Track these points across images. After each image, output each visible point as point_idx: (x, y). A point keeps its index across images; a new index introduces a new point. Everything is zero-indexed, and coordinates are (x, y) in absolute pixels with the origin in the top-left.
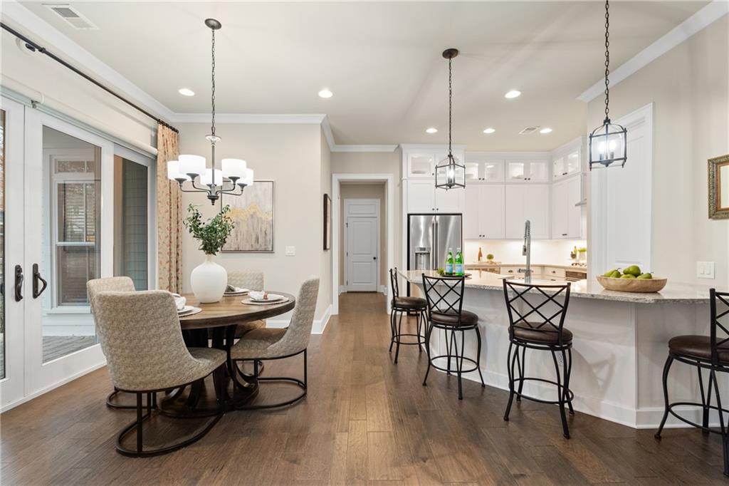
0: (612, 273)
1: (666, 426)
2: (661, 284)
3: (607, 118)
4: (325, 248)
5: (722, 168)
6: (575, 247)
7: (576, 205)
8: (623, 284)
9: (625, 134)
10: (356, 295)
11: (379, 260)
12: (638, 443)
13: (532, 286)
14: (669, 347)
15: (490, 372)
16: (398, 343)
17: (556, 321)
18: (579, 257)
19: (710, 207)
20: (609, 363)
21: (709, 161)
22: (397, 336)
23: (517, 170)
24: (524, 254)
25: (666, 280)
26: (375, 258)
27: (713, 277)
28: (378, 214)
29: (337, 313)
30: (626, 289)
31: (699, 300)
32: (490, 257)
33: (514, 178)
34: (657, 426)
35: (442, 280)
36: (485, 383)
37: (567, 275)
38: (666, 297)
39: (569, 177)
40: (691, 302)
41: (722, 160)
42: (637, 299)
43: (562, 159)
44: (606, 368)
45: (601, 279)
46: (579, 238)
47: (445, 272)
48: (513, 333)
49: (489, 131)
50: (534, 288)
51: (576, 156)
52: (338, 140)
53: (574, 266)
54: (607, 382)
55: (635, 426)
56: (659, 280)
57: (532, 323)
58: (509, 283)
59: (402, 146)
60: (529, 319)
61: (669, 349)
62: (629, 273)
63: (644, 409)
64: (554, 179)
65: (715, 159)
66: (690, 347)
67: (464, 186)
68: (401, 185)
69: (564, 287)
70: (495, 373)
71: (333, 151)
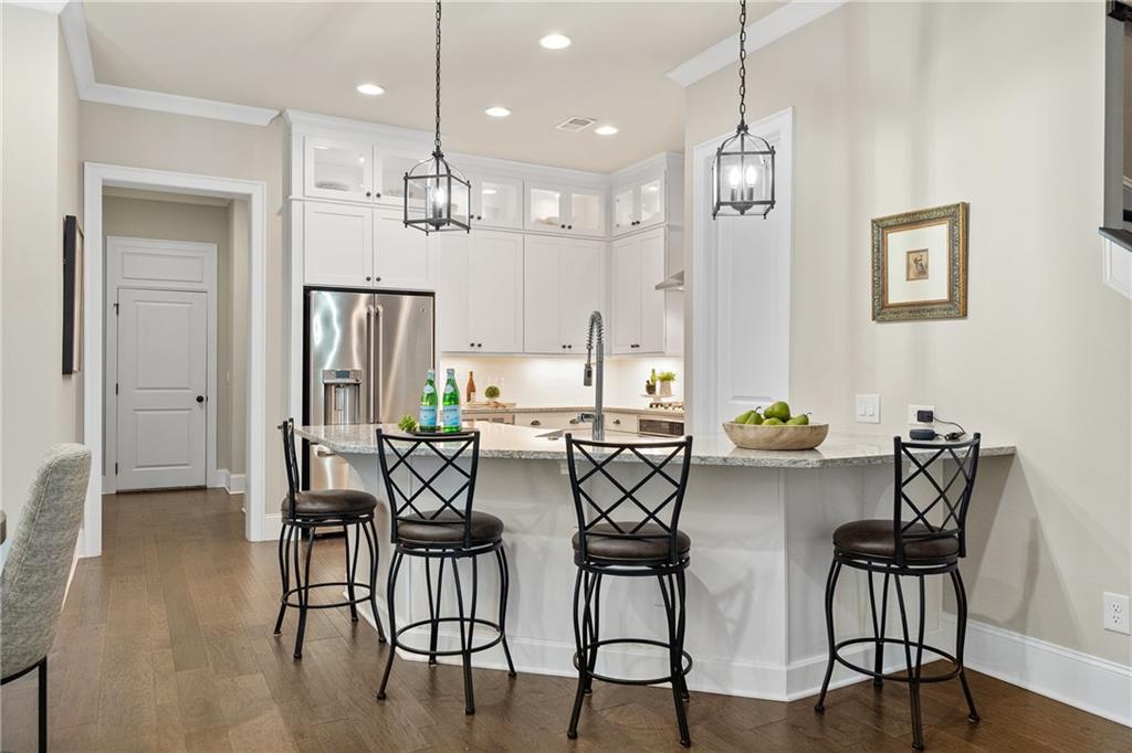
0: (749, 415)
1: (831, 686)
2: (821, 432)
3: (743, 122)
4: (67, 369)
5: (889, 235)
6: (653, 371)
7: (657, 288)
8: (767, 436)
9: (773, 157)
10: (145, 499)
11: (212, 402)
12: (793, 727)
13: (622, 447)
14: (835, 543)
15: (525, 641)
16: (304, 608)
17: (665, 516)
18: (661, 390)
19: (873, 301)
20: (741, 588)
21: (873, 221)
22: (299, 589)
23: (547, 207)
24: (588, 383)
25: (827, 426)
26: (200, 399)
27: (877, 421)
28: (211, 284)
29: (97, 551)
30: (772, 446)
31: (876, 458)
32: (493, 392)
33: (540, 221)
34: (818, 689)
35: (427, 442)
36: (517, 668)
37: (641, 428)
38: (827, 456)
39: (643, 230)
40: (866, 461)
41: (890, 223)
42: (795, 462)
43: (631, 192)
44: (740, 597)
45: (732, 427)
46: (660, 354)
47: (418, 425)
48: (586, 547)
49: (498, 112)
50: (627, 451)
51: (653, 189)
52: (104, 71)
53: (654, 409)
54: (741, 624)
55: (786, 698)
56: (820, 427)
57: (621, 523)
58: (578, 443)
59: (292, 115)
60: (616, 516)
61: (833, 547)
62: (774, 416)
63: (799, 663)
64: (616, 232)
65: (881, 220)
66: (865, 540)
67: (468, 229)
68: (286, 212)
69: (680, 445)
70: (537, 643)
71: (87, 96)
